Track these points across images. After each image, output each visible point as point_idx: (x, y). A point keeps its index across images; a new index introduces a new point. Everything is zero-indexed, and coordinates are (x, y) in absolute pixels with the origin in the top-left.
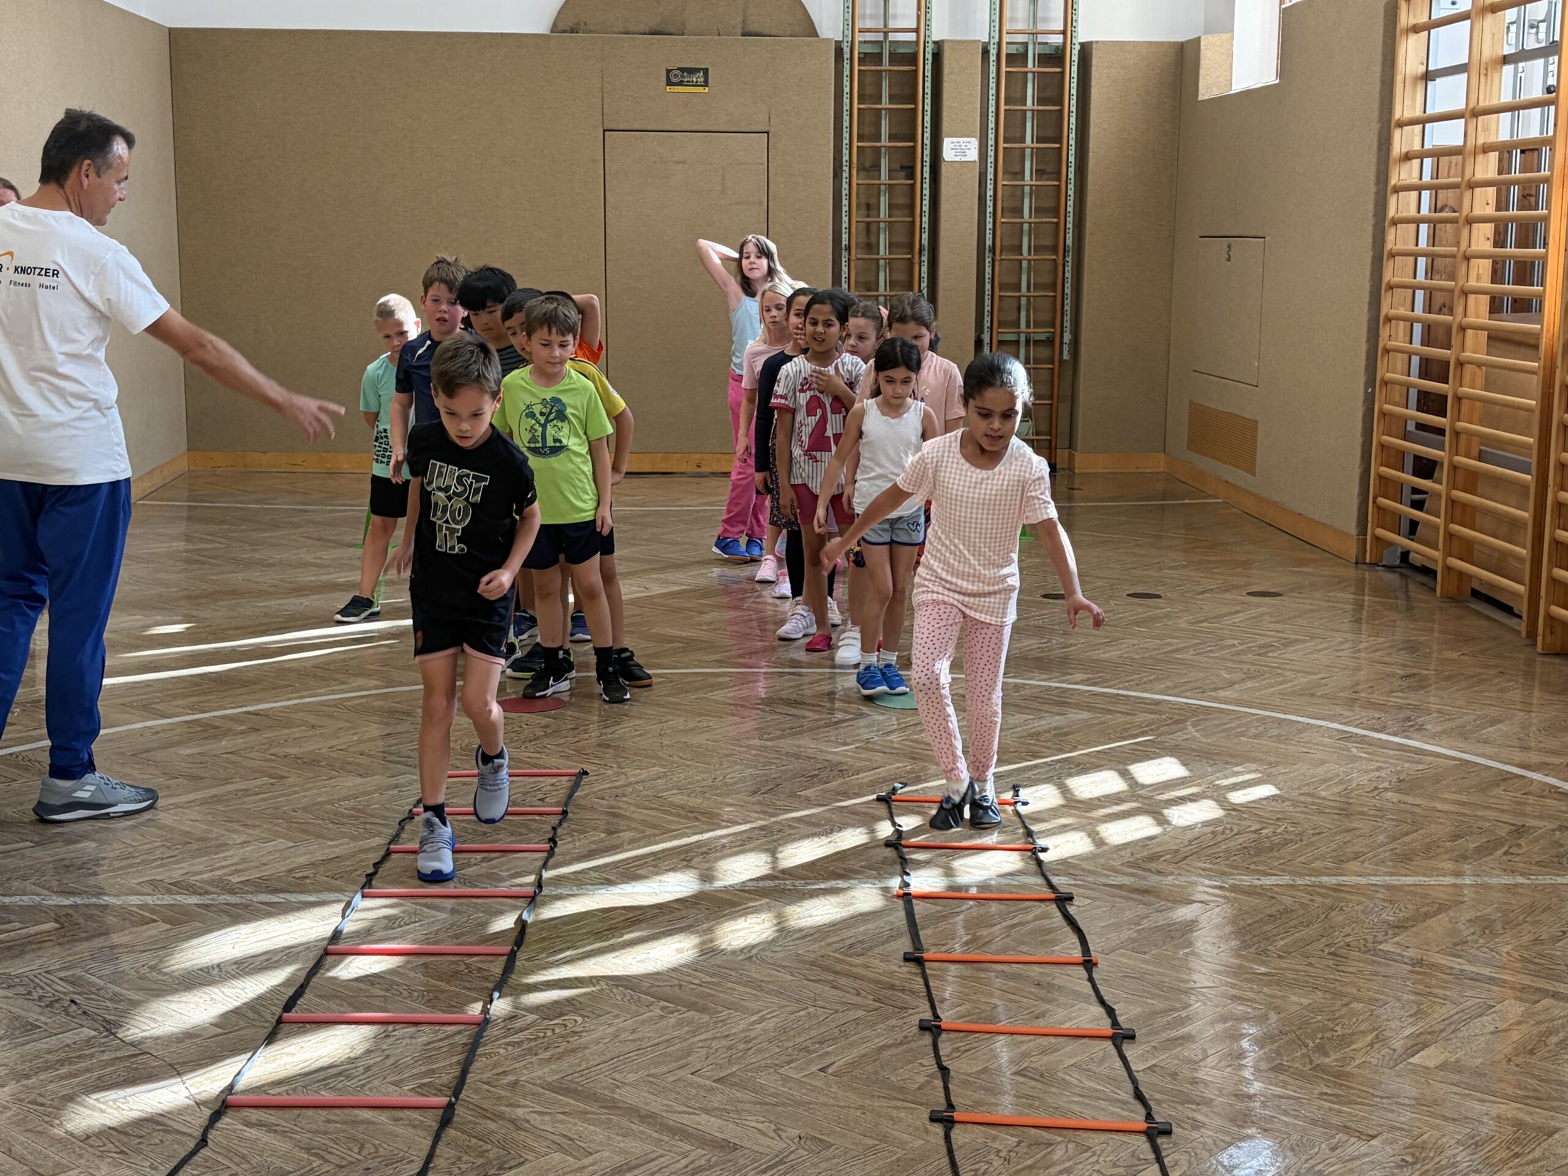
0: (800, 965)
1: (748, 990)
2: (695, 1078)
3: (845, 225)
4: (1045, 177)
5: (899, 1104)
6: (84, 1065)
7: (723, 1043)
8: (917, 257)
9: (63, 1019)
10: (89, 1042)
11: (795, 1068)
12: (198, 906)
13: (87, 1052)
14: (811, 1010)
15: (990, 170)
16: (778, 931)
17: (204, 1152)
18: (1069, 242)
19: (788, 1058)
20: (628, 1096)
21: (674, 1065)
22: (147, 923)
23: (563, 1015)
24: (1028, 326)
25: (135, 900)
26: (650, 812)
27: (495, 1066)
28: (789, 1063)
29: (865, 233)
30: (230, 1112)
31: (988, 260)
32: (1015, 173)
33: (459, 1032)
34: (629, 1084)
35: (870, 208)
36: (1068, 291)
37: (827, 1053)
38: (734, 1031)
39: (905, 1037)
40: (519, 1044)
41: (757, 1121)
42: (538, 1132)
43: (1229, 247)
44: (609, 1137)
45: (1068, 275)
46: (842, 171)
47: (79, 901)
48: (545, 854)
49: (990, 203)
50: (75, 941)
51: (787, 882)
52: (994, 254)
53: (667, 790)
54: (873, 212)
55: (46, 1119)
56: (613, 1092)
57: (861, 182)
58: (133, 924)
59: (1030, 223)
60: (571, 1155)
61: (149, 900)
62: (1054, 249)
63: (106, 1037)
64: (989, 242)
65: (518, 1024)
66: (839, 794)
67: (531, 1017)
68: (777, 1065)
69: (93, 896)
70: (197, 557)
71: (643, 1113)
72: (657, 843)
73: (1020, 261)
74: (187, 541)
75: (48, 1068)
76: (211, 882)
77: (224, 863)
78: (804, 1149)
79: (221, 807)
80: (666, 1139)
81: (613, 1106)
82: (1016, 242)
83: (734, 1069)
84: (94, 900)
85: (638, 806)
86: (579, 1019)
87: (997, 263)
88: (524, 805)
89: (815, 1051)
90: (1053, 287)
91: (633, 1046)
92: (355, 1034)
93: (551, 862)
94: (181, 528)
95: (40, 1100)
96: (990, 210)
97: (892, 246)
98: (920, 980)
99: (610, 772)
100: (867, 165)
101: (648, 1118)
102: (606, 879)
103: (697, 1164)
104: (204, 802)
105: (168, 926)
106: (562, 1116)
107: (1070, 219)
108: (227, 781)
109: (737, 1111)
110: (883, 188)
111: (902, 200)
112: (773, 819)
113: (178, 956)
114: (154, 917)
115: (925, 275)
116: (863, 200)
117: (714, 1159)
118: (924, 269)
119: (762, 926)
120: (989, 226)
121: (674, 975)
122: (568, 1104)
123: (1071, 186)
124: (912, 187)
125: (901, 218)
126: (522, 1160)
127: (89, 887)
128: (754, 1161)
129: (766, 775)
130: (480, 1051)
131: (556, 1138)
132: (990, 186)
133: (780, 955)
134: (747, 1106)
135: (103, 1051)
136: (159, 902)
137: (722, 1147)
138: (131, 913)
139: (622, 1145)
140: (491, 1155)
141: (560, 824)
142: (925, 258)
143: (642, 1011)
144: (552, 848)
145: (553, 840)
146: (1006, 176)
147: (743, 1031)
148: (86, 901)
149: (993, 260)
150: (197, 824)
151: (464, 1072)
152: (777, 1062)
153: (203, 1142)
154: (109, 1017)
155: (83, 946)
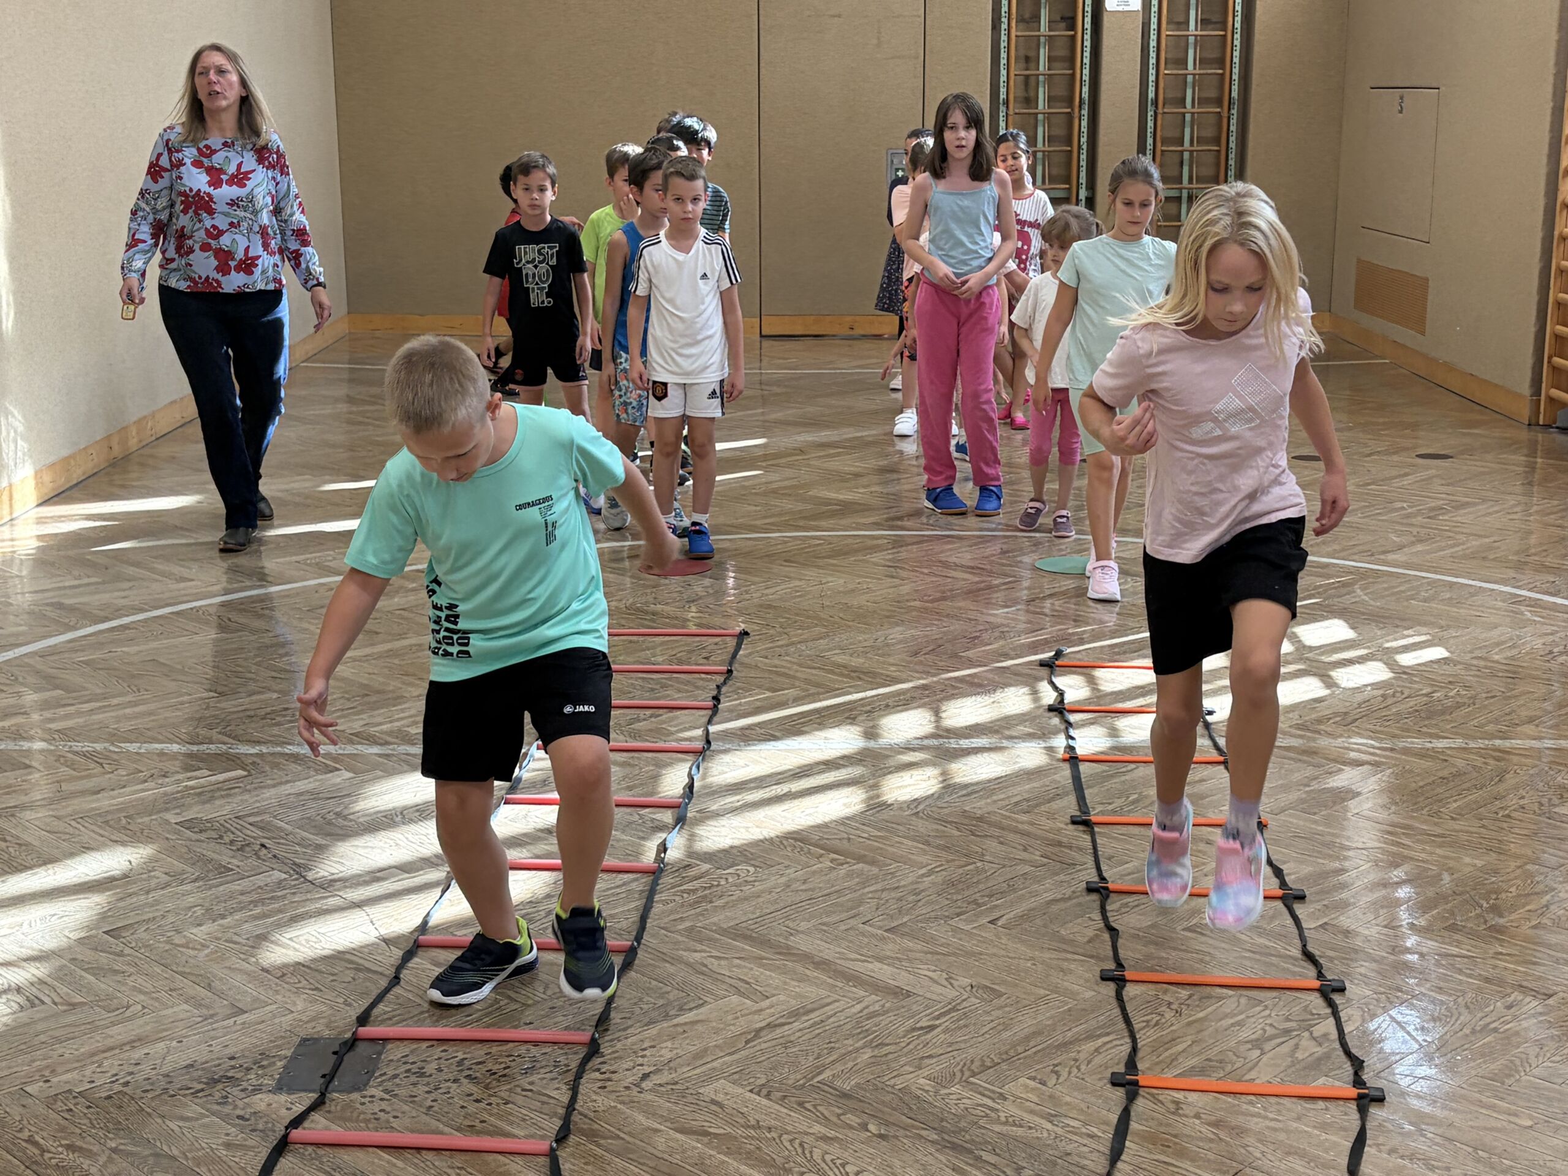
0: (966, 821)
1: (915, 844)
2: (867, 928)
3: (1003, 78)
4: (1210, 27)
5: (1069, 956)
6: (276, 906)
7: (893, 895)
8: (1076, 110)
9: (253, 862)
10: (280, 885)
11: (965, 920)
12: (380, 755)
13: (279, 894)
14: (979, 864)
15: (1154, 20)
16: (944, 788)
17: (397, 990)
18: (1235, 94)
19: (958, 910)
20: (802, 943)
21: (844, 916)
22: (331, 772)
23: (738, 865)
24: (1190, 181)
26: (814, 671)
27: (671, 912)
28: (958, 915)
29: (1023, 87)
30: (420, 953)
31: (1150, 113)
32: (1179, 23)
33: (636, 880)
34: (802, 932)
35: (1029, 60)
36: (1232, 145)
37: (996, 906)
38: (903, 883)
39: (1074, 892)
40: (694, 891)
41: (929, 970)
42: (716, 976)
43: (1402, 98)
44: (785, 983)
45: (1233, 128)
46: (1000, 22)
47: (265, 750)
48: (710, 712)
49: (1153, 55)
50: (261, 787)
51: (952, 741)
52: (1156, 107)
53: (830, 650)
54: (1032, 65)
55: (242, 956)
56: (787, 938)
57: (1019, 34)
59: (1194, 75)
60: (748, 998)
62: (1219, 102)
63: (296, 879)
64: (1151, 95)
65: (692, 872)
66: (1001, 655)
67: (706, 867)
68: (947, 917)
69: (277, 745)
70: (361, 419)
71: (817, 959)
72: (820, 701)
73: (1184, 115)
74: (349, 402)
75: (242, 909)
76: (390, 733)
77: (402, 715)
78: (977, 998)
79: (396, 661)
80: (840, 985)
81: (787, 952)
82: (1179, 95)
83: (905, 920)
84: (279, 749)
85: (800, 665)
86: (752, 869)
87: (1159, 117)
88: (689, 664)
89: (984, 904)
90: (1217, 141)
91: (804, 896)
92: (536, 880)
93: (715, 719)
94: (342, 391)
95: (236, 938)
96: (1153, 61)
97: (1051, 100)
98: (1088, 838)
99: (772, 632)
100: (1027, 16)
101: (822, 964)
102: (772, 735)
103: (871, 1009)
104: (380, 656)
105: (352, 775)
106: (738, 961)
107: (1236, 71)
108: (401, 636)
109: (909, 960)
110: (1042, 39)
111: (1062, 52)
112: (935, 679)
113: (362, 803)
114: (338, 766)
115: (1084, 129)
116: (1022, 53)
117: (887, 1005)
118: (1084, 123)
119: (929, 783)
120: (1152, 78)
121: (842, 828)
122: (743, 950)
123: (1237, 36)
124: (1073, 38)
125: (1061, 70)
126: (701, 1002)
127: (273, 736)
128: (927, 1007)
129: (927, 636)
130: (657, 898)
131: (732, 982)
132: (1153, 37)
133: (946, 811)
134: (918, 955)
135: (294, 893)
136: (341, 752)
137: (896, 993)
139: (797, 990)
140: (671, 997)
141: (725, 683)
142: (1085, 112)
143: (813, 863)
144: (715, 706)
145: (716, 699)
146: (1171, 26)
147: (912, 883)
148: (272, 750)
149: (1155, 113)
150: (374, 676)
151: (643, 919)
152: (946, 914)
153: (396, 980)
154: (298, 861)
155: (269, 793)
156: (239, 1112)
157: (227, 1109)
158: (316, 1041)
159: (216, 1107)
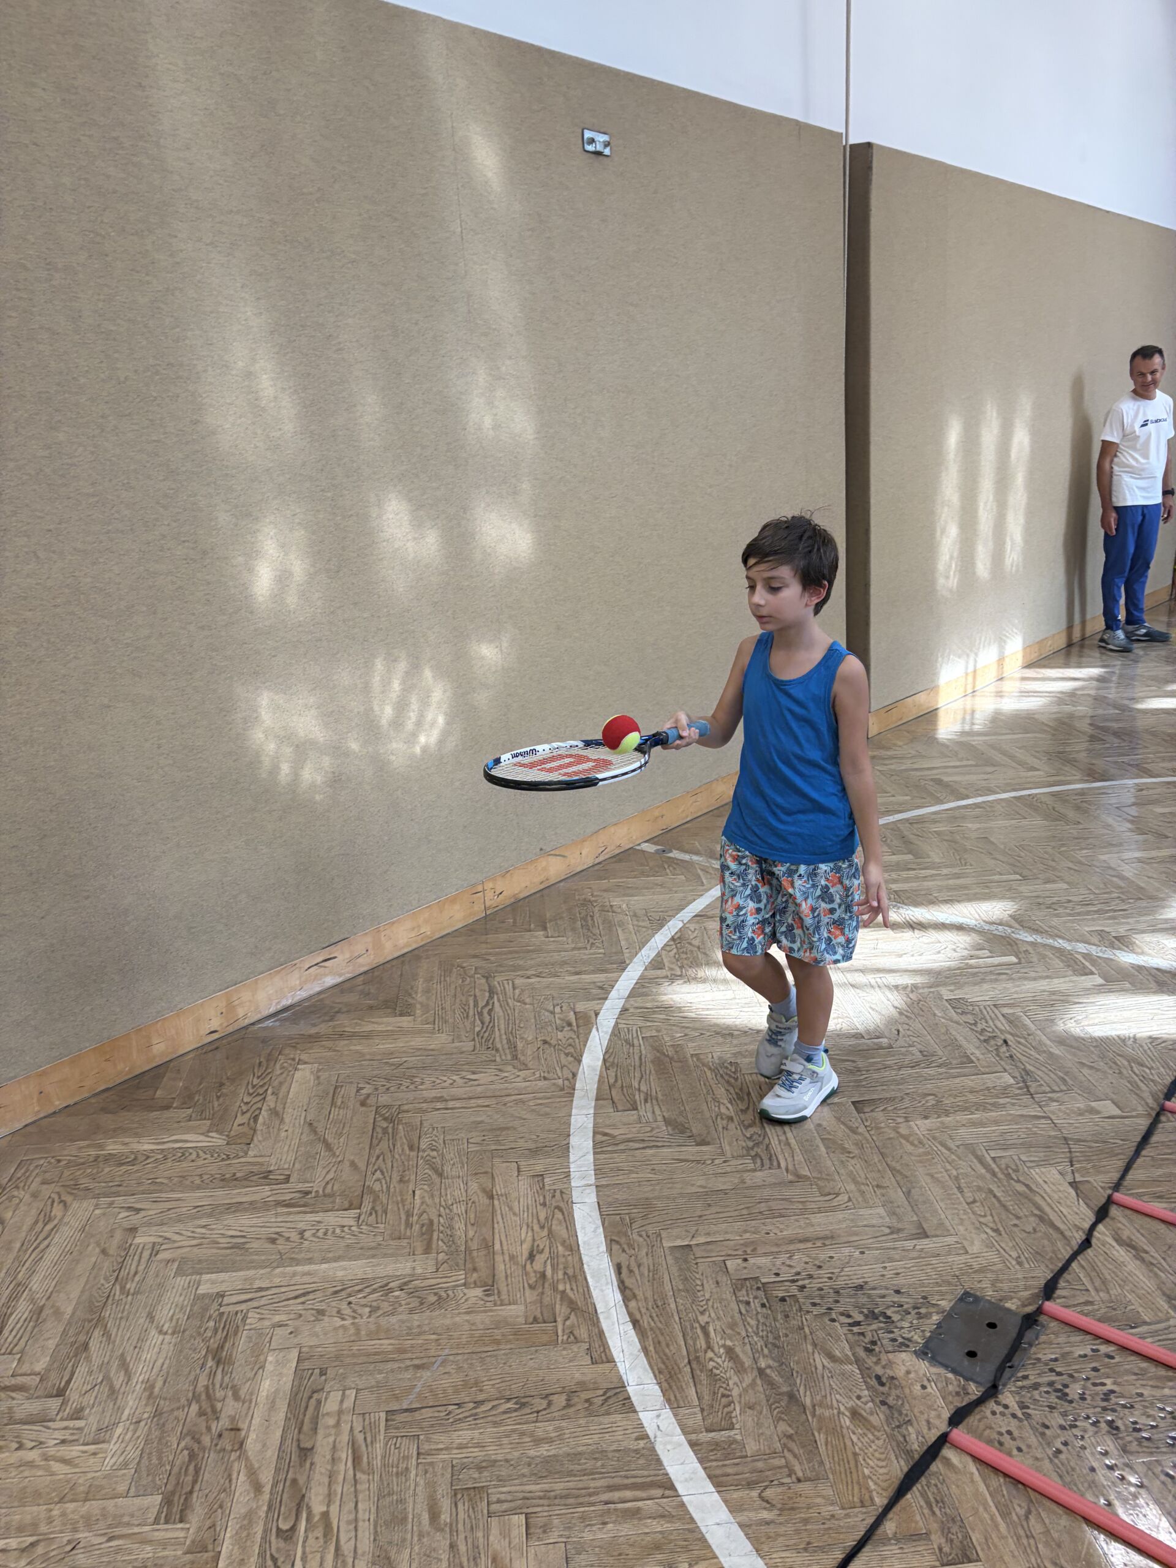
6: (994, 1113)
9: (991, 1058)
10: (1005, 1091)
12: (1133, 965)
13: (1001, 1101)
22: (1086, 974)
25: (1082, 948)
47: (1040, 940)
50: (1026, 979)
58: (1074, 972)
61: (1094, 950)
63: (1020, 1086)
69: (1051, 936)
75: (966, 1109)
84: (1050, 941)
95: (949, 1143)
104: (1163, 860)
105: (1103, 982)
135: (1013, 1104)
136: (1100, 954)
138: (1075, 961)
148: (1045, 940)
154: (1029, 1067)
155: (1029, 985)
156: (879, 1370)
157: (870, 1361)
158: (977, 1299)
159: (862, 1354)
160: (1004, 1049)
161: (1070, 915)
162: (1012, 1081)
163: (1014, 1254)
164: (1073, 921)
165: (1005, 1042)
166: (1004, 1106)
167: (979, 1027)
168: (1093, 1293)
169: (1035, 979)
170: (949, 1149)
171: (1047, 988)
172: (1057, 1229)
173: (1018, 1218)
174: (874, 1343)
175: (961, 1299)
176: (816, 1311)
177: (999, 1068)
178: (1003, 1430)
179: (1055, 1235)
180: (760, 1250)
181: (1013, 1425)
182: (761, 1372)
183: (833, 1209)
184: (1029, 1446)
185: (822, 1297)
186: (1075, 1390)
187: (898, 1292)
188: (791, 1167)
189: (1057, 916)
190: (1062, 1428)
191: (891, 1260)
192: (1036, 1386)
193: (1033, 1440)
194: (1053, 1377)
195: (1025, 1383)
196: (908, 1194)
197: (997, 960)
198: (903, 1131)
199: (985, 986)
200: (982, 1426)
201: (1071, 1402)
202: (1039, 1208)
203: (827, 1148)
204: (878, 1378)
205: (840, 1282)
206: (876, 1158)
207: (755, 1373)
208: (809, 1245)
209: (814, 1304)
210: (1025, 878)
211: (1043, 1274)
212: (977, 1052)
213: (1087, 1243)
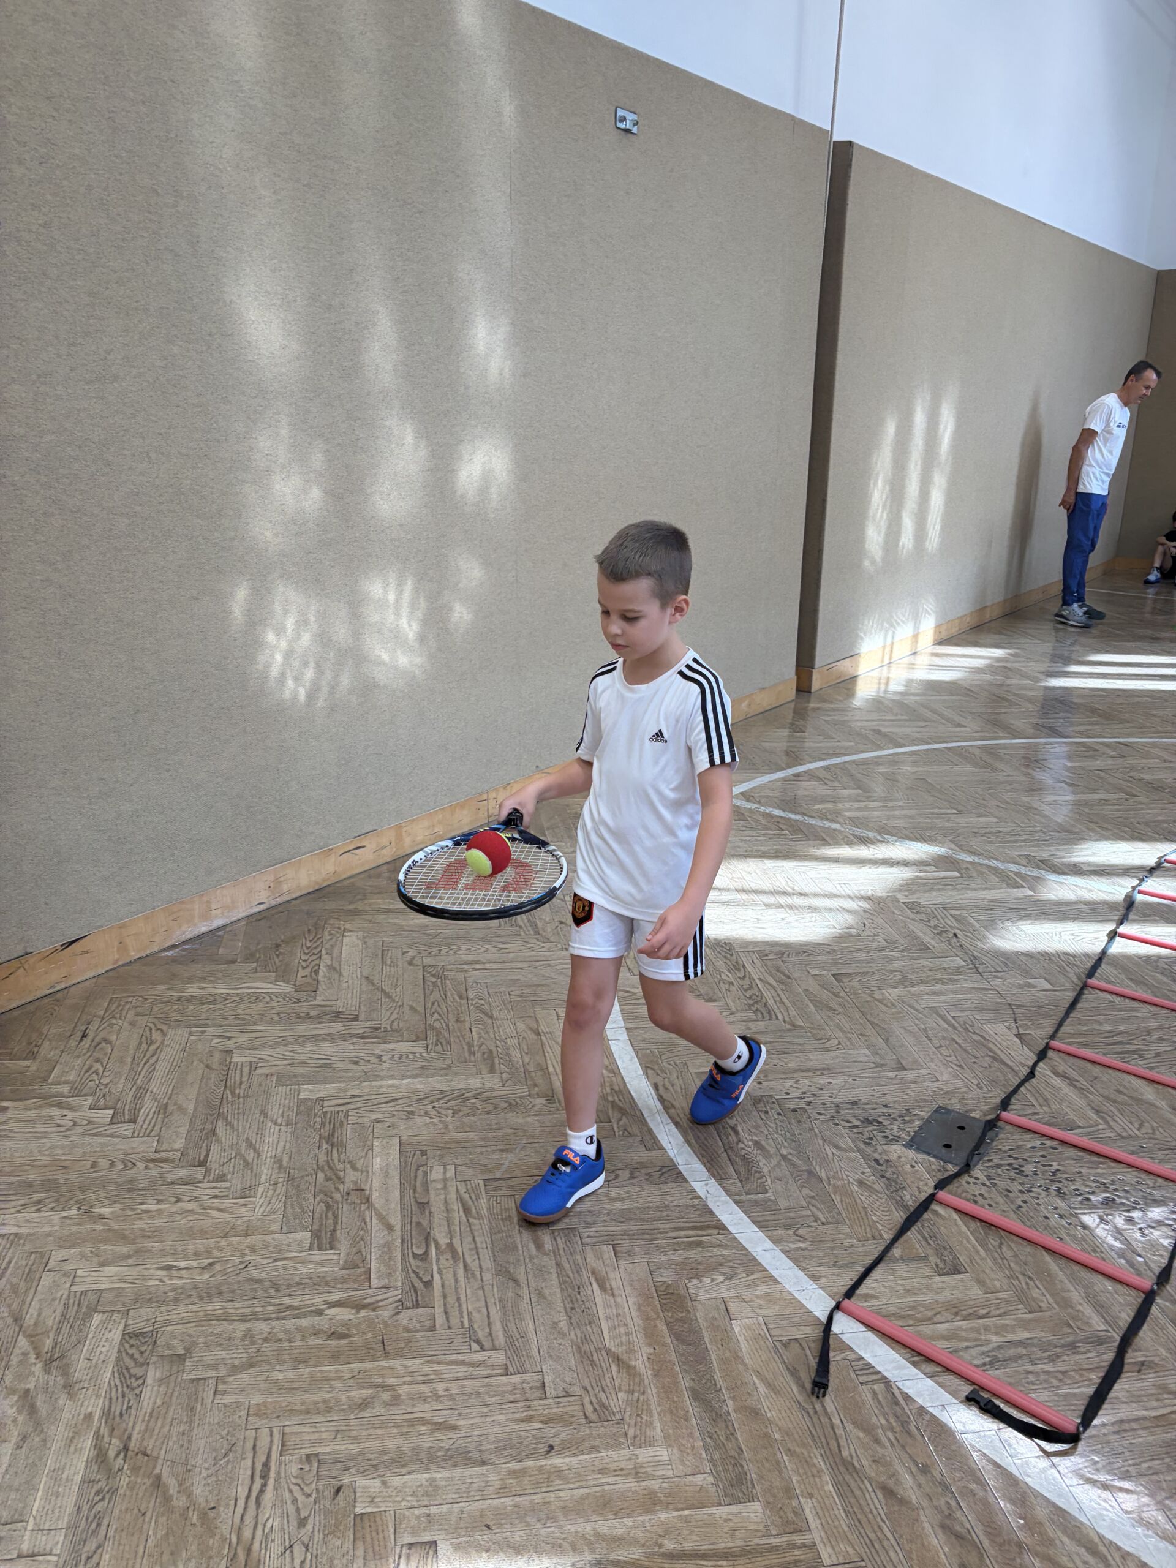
6: (951, 986)
9: (944, 946)
10: (958, 970)
12: (1055, 881)
13: (956, 977)
22: (1018, 888)
25: (1013, 867)
30: (1050, 1055)
47: (977, 860)
50: (966, 888)
58: (1009, 886)
61: (1023, 870)
63: (971, 968)
69: (987, 858)
75: (927, 982)
76: (1067, 863)
77: (1080, 853)
79: (1086, 810)
84: (987, 862)
95: (916, 1005)
104: (1076, 803)
105: (1032, 894)
108: (1094, 791)
114: (1023, 884)
127: (986, 850)
135: (966, 980)
136: (1029, 874)
138: (1008, 877)
148: (982, 861)
154: (976, 954)
155: (971, 895)
156: (876, 1156)
157: (869, 1150)
158: (948, 1111)
159: (862, 1146)
160: (955, 940)
161: (1001, 842)
162: (963, 964)
163: (976, 1082)
164: (1004, 847)
165: (955, 935)
166: (958, 981)
167: (932, 924)
168: (1038, 1107)
169: (975, 889)
170: (917, 1010)
171: (987, 896)
172: (1007, 1065)
173: (976, 1058)
174: (871, 1139)
175: (936, 1111)
176: (822, 1118)
177: (952, 954)
178: (976, 1193)
179: (1007, 1070)
180: (771, 1076)
181: (984, 1190)
182: (784, 1157)
183: (827, 1050)
184: (997, 1203)
185: (826, 1109)
186: (1029, 1169)
187: (886, 1106)
188: (787, 1019)
189: (991, 842)
190: (1021, 1192)
191: (878, 1085)
192: (999, 1166)
193: (1000, 1200)
194: (1012, 1161)
195: (990, 1164)
196: (886, 1041)
197: (942, 874)
198: (877, 995)
199: (934, 893)
200: (959, 1191)
201: (1027, 1176)
202: (991, 1051)
203: (815, 1006)
204: (876, 1160)
205: (838, 1100)
206: (857, 1015)
207: (779, 1157)
208: (811, 1074)
209: (820, 1114)
210: (960, 812)
211: (999, 1095)
212: (933, 942)
213: (1031, 1074)
